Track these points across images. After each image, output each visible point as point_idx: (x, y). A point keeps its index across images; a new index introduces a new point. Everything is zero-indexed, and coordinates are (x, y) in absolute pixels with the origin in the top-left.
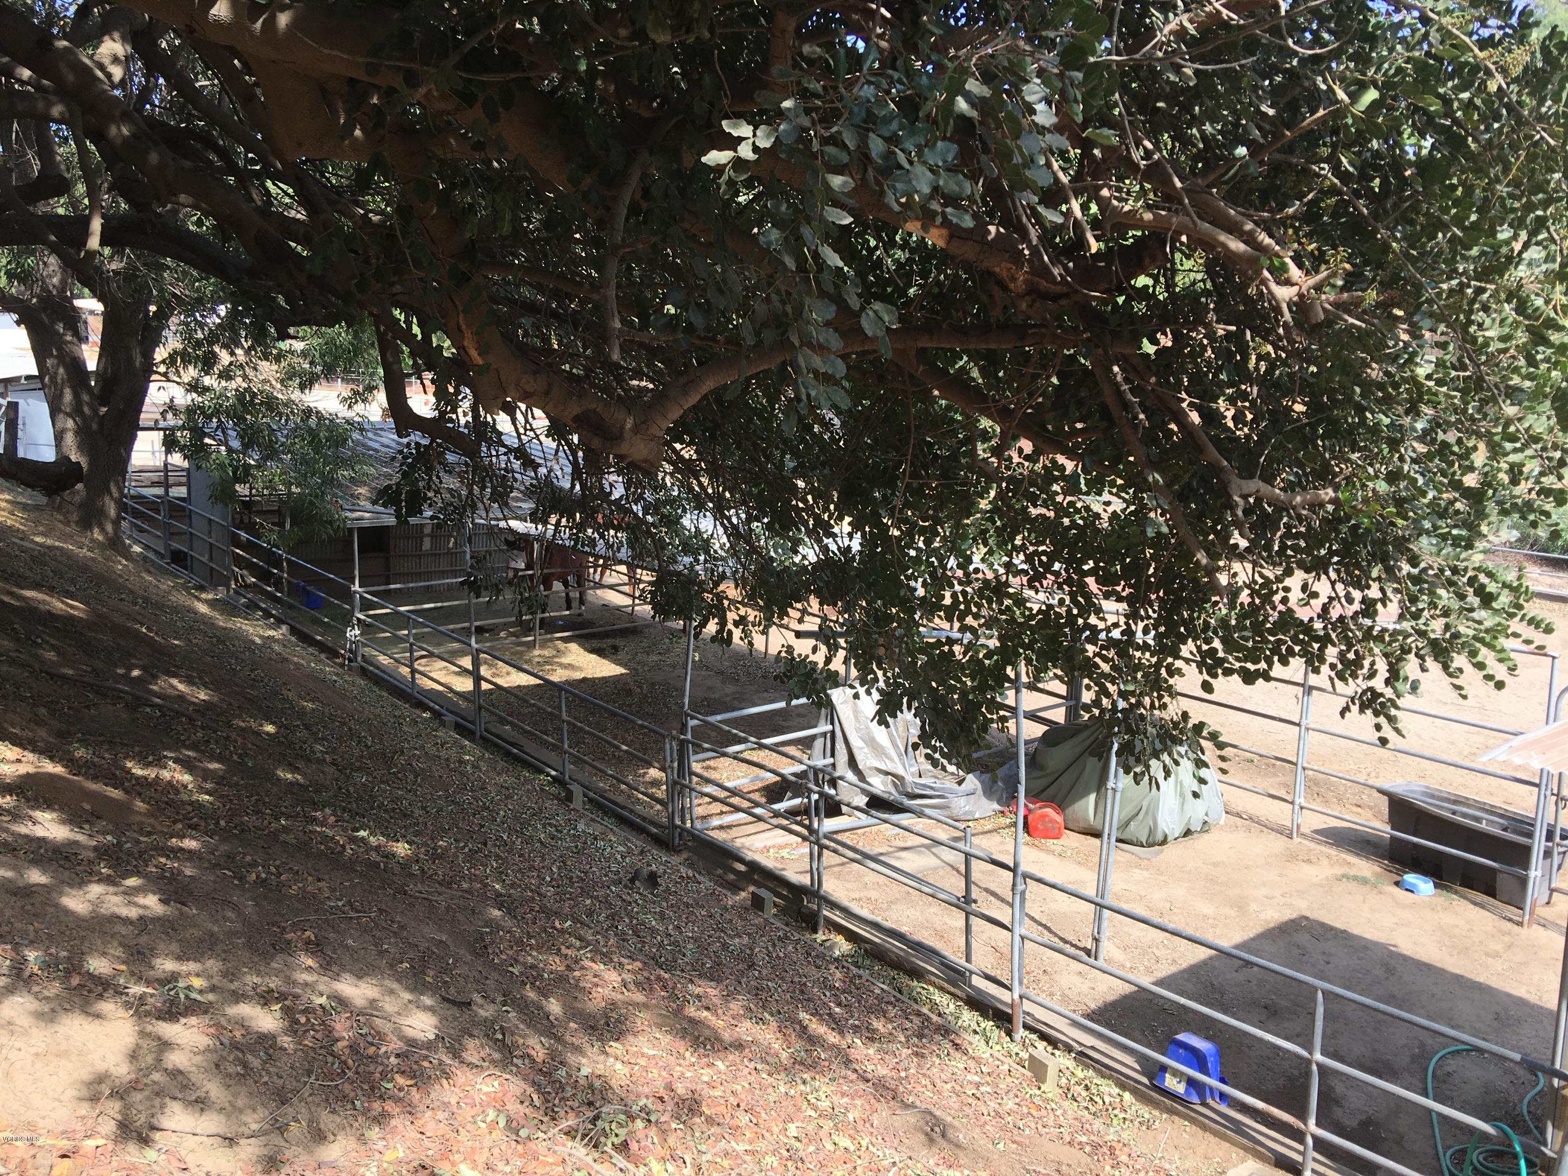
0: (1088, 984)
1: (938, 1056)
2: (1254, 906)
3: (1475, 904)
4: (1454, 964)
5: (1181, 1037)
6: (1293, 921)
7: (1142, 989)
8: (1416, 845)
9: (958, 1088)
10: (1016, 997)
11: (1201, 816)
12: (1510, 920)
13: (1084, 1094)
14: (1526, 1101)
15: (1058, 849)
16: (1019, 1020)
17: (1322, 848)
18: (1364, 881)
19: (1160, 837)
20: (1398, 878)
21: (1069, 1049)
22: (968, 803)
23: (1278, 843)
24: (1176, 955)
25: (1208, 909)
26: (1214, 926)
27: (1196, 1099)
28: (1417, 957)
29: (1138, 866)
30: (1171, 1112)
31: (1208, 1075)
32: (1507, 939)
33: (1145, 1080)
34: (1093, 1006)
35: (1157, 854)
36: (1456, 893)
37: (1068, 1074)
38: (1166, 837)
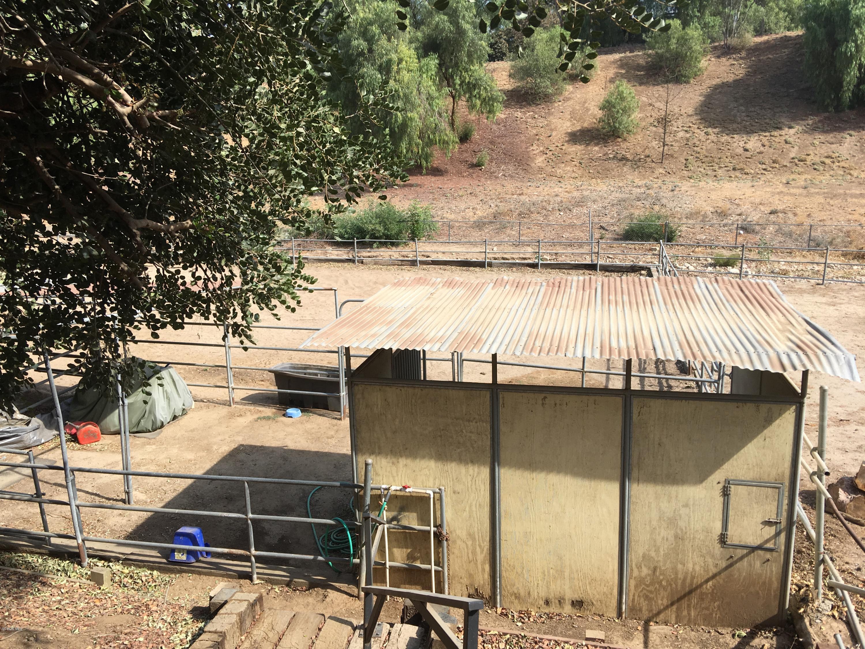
0: (126, 519)
1: (32, 594)
2: (215, 447)
3: (320, 415)
4: (314, 447)
5: (180, 530)
6: (236, 449)
7: (156, 512)
8: (290, 394)
9: (46, 608)
10: (80, 541)
11: (181, 406)
12: (336, 418)
13: (130, 581)
14: (351, 502)
15: (99, 447)
16: (84, 554)
17: (247, 407)
18: (268, 418)
19: (159, 424)
20: (284, 412)
21: (117, 559)
22: (35, 435)
23: (224, 410)
24: (175, 487)
25: (190, 456)
26: (195, 464)
27: (193, 560)
28: (297, 449)
29: (149, 444)
30: (181, 572)
31: (198, 545)
32: (335, 428)
33: (164, 561)
34: (130, 530)
35: (159, 434)
36: (311, 412)
37: (119, 573)
38: (162, 423)
